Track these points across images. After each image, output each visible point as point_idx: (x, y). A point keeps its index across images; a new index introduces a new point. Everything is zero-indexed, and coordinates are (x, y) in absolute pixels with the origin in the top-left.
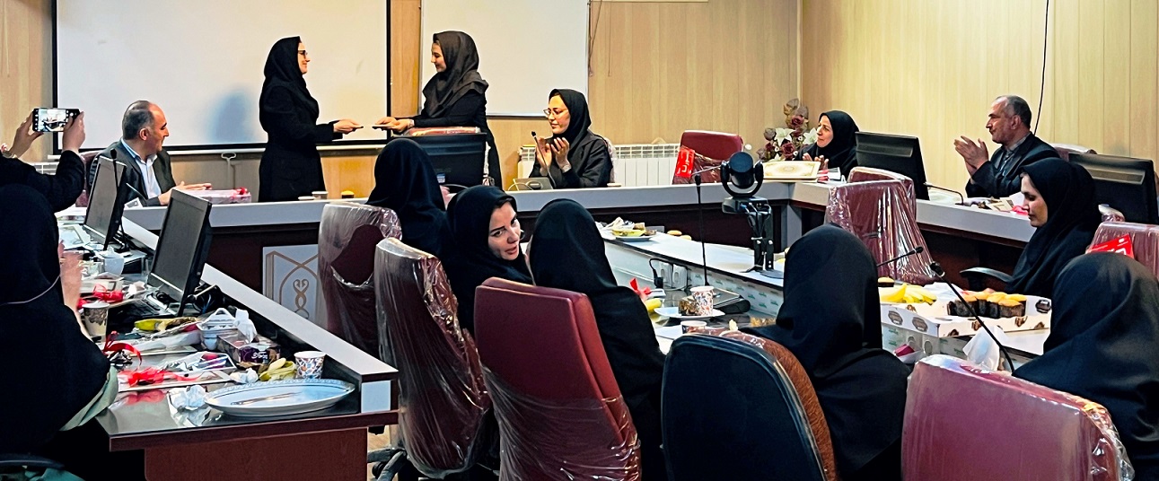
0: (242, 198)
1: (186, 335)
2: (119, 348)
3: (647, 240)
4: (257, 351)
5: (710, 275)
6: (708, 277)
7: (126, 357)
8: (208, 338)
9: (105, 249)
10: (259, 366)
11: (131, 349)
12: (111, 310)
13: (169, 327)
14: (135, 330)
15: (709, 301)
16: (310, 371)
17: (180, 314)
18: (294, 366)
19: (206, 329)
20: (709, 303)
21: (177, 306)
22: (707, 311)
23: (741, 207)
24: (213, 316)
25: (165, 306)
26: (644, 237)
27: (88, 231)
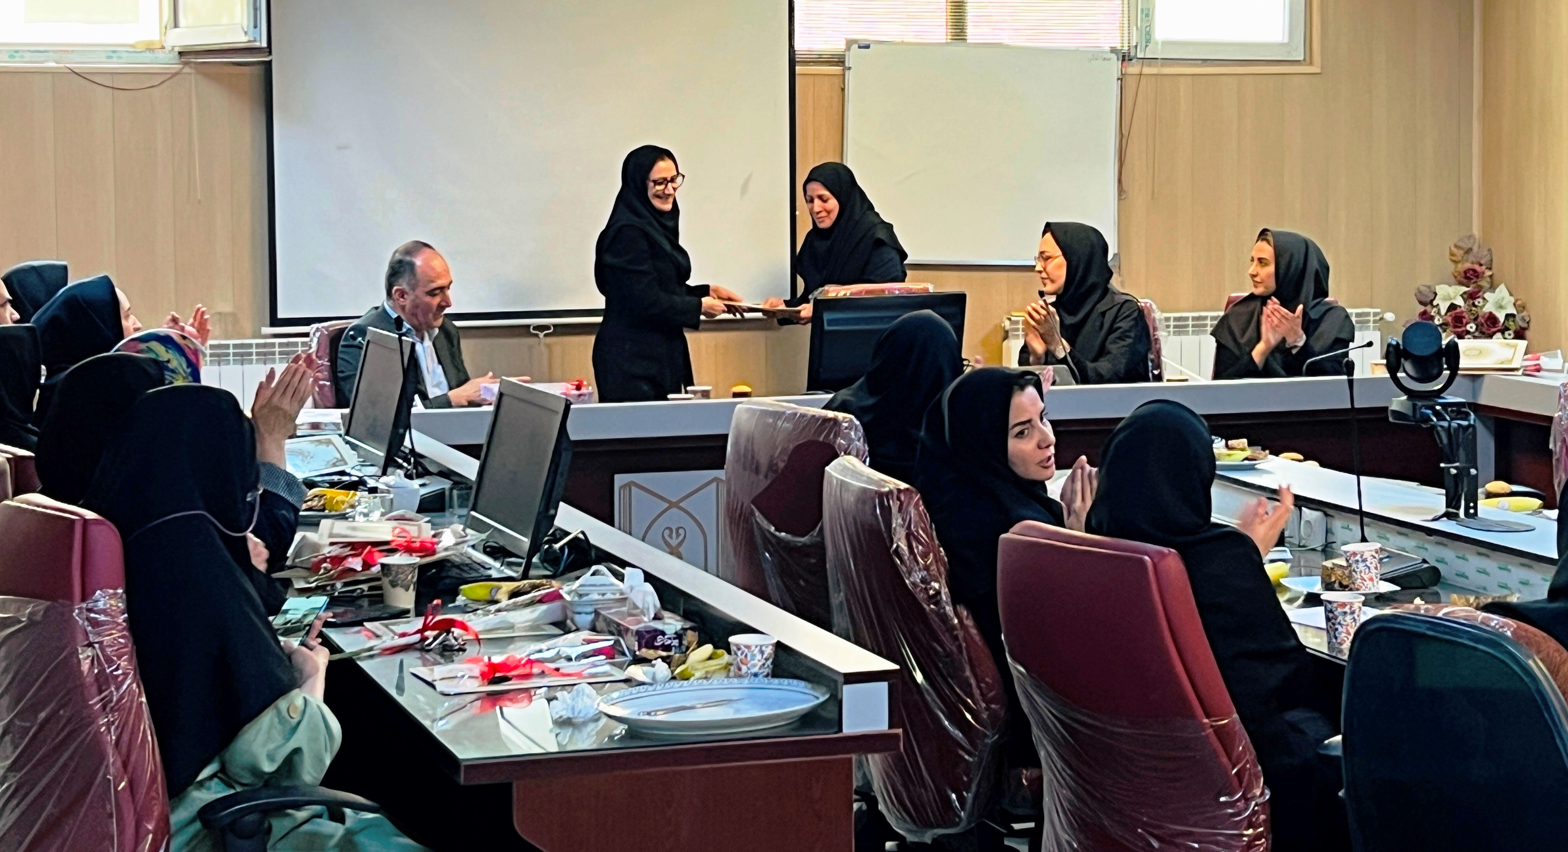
0: (580, 395)
1: (543, 607)
2: (446, 626)
3: (1252, 468)
4: (663, 633)
5: (1368, 525)
6: (1365, 528)
7: (456, 639)
8: (579, 613)
9: (384, 473)
10: (669, 657)
11: (463, 626)
12: (423, 569)
13: (514, 594)
14: (461, 600)
15: (1372, 567)
16: (754, 666)
17: (525, 576)
18: (726, 658)
19: (576, 599)
20: (1373, 571)
21: (519, 565)
22: (1370, 584)
23: (1422, 414)
24: (587, 577)
25: (497, 564)
26: (1246, 462)
27: (354, 447)
